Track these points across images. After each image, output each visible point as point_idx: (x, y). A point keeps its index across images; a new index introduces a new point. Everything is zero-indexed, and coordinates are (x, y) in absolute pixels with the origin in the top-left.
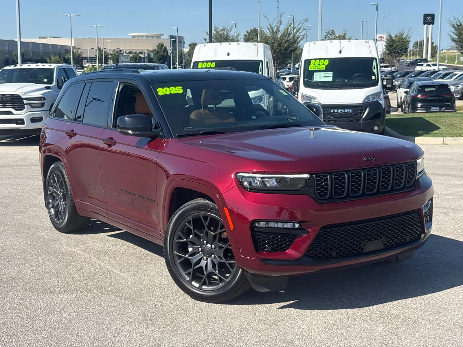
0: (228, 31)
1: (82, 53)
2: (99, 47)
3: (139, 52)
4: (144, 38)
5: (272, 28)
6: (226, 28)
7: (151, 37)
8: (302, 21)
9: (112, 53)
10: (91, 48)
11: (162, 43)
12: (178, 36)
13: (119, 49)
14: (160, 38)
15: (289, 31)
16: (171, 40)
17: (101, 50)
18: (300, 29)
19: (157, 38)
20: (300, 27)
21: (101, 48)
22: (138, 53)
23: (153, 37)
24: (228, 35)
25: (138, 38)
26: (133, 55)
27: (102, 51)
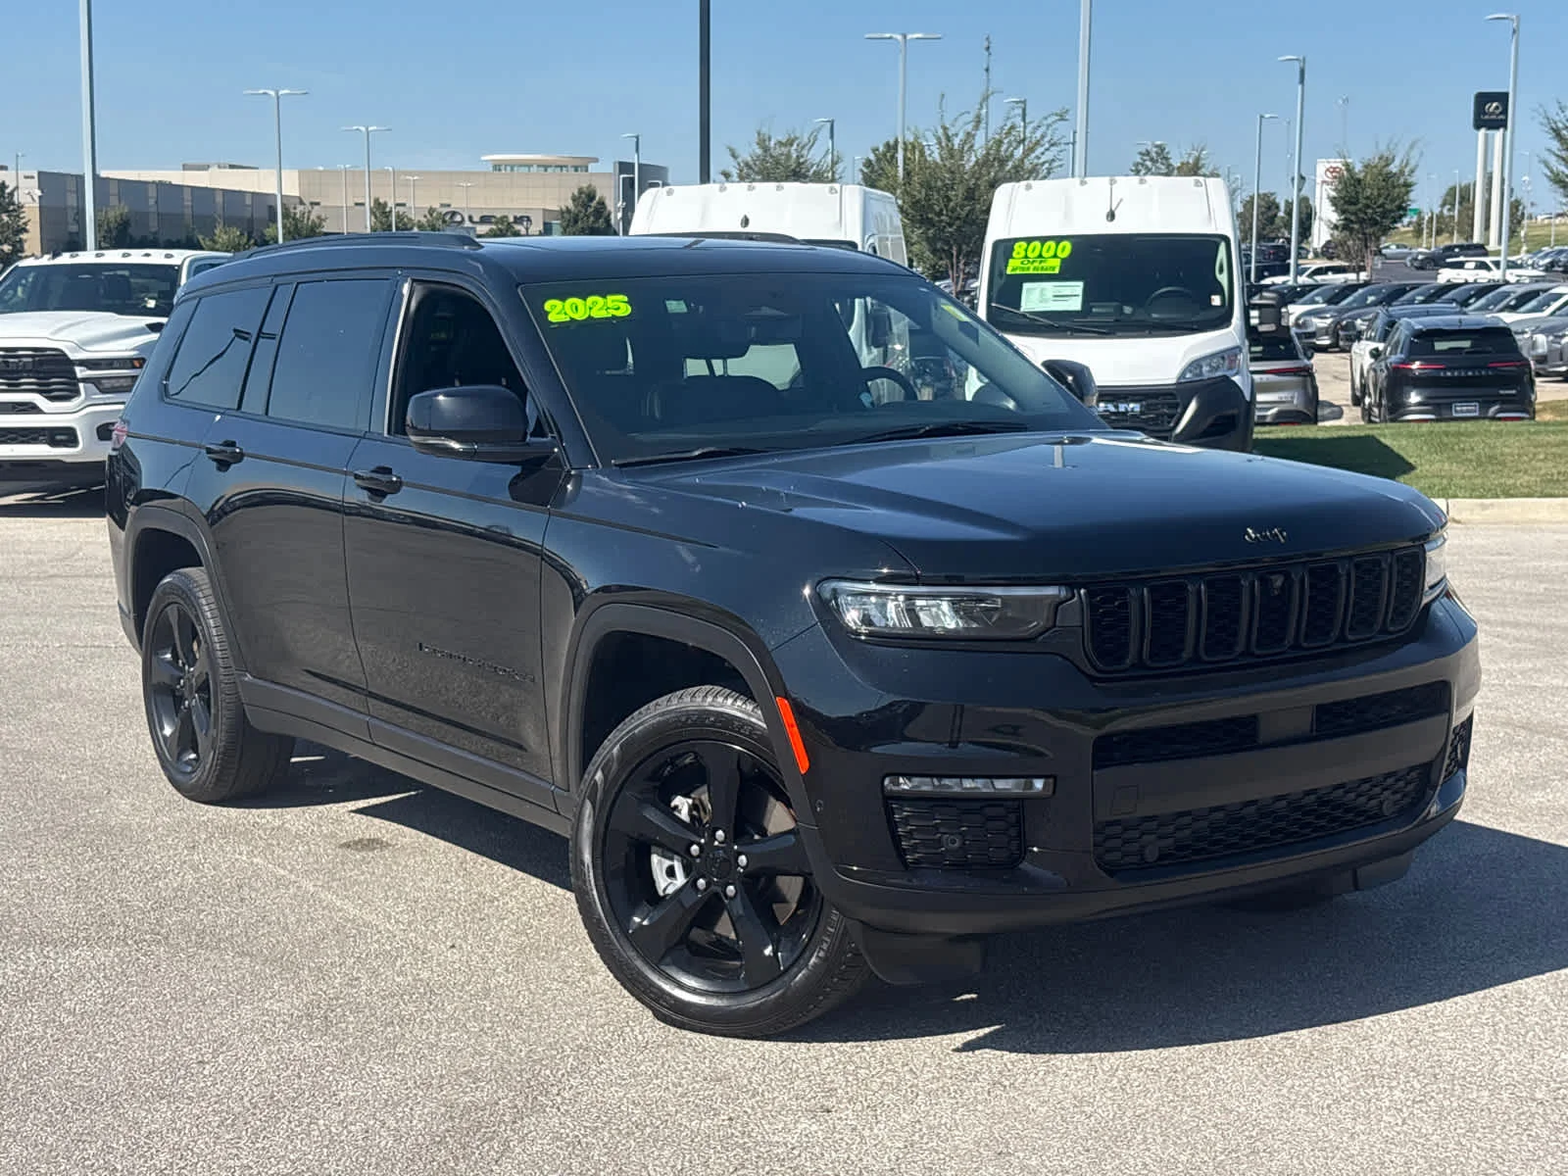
0: (803, 148)
1: (324, 220)
2: (381, 201)
3: (515, 218)
4: (534, 169)
5: (948, 139)
6: (796, 138)
7: (557, 166)
8: (1046, 118)
9: (424, 220)
10: (357, 204)
11: (590, 186)
12: (640, 165)
13: (449, 206)
14: (587, 171)
15: (1004, 147)
16: (622, 176)
17: (388, 210)
18: (1038, 143)
19: (576, 170)
20: (1038, 135)
21: (386, 204)
22: (511, 219)
23: (561, 167)
24: (802, 160)
25: (512, 170)
26: (494, 227)
27: (390, 212)
